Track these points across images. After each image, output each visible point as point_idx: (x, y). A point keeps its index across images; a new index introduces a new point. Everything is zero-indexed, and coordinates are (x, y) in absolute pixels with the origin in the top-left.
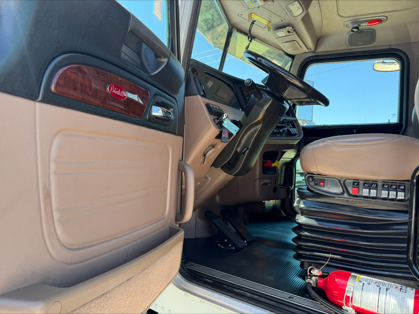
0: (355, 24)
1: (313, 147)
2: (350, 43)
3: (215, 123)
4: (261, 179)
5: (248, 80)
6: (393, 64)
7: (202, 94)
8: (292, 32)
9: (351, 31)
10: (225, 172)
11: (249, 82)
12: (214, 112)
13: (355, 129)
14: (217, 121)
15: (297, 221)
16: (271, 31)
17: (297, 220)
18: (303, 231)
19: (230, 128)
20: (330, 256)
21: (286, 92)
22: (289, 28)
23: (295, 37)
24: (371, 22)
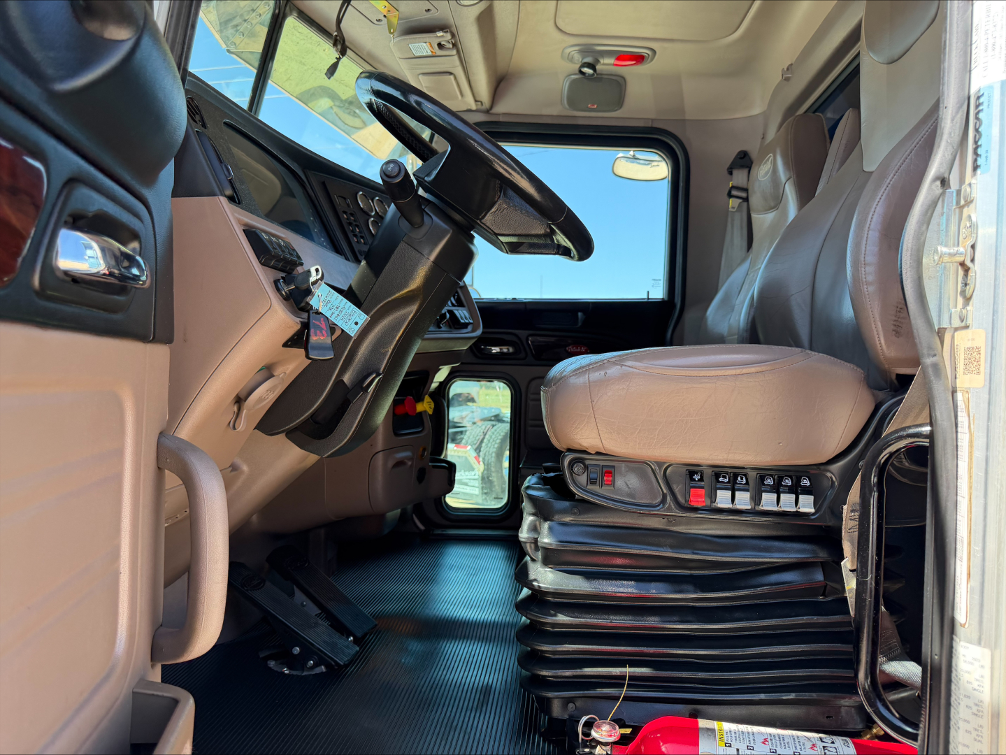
0: (588, 56)
1: (591, 379)
2: (572, 102)
3: (281, 295)
4: (389, 450)
5: (392, 165)
6: (648, 164)
7: (229, 192)
8: (449, 49)
9: (577, 72)
10: (301, 447)
11: (397, 170)
12: (274, 257)
13: (581, 311)
14: (286, 289)
15: (535, 583)
16: (395, 36)
17: (535, 580)
18: (552, 612)
19: (337, 313)
20: (628, 670)
21: (491, 212)
22: (444, 34)
23: (452, 63)
24: (622, 57)
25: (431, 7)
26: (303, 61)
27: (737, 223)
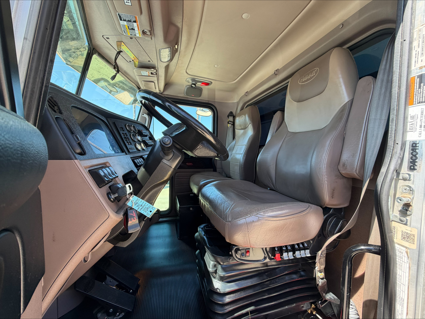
0: (194, 82)
2: (187, 93)
3: (110, 200)
8: (154, 75)
9: (190, 86)
11: (169, 141)
14: (113, 197)
15: (218, 290)
16: (137, 68)
20: (248, 309)
22: (154, 70)
23: (154, 79)
24: (203, 83)
25: (150, 60)
26: (99, 71)
27: (230, 131)
